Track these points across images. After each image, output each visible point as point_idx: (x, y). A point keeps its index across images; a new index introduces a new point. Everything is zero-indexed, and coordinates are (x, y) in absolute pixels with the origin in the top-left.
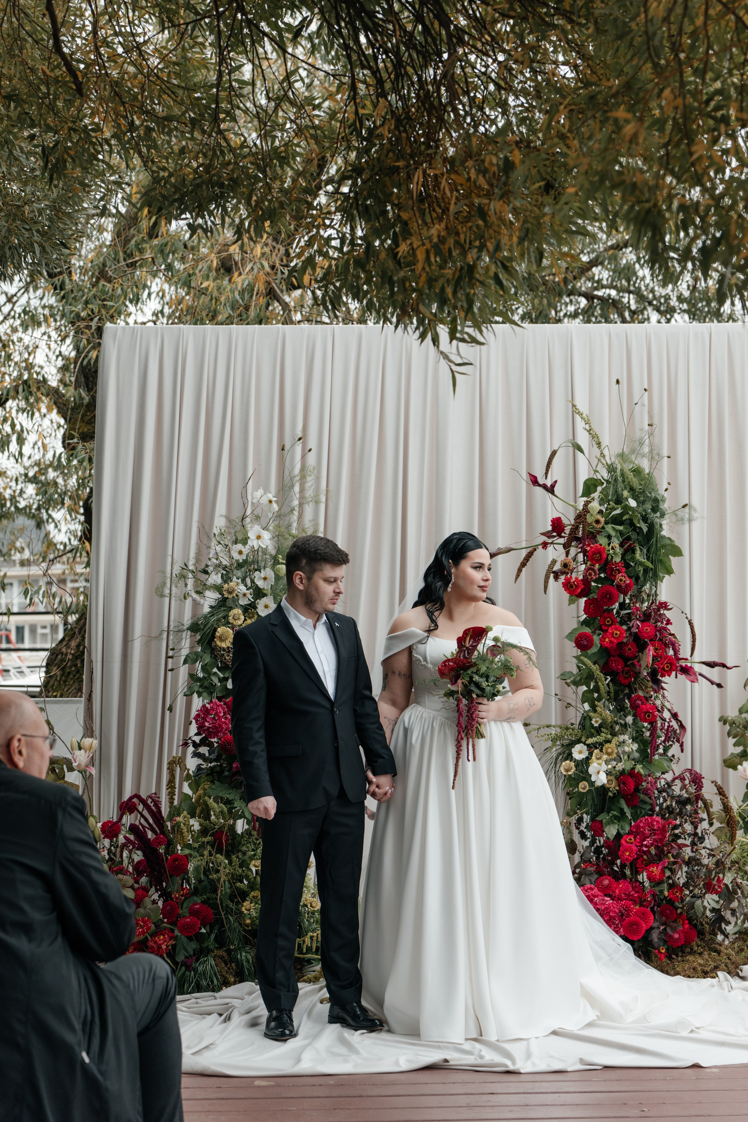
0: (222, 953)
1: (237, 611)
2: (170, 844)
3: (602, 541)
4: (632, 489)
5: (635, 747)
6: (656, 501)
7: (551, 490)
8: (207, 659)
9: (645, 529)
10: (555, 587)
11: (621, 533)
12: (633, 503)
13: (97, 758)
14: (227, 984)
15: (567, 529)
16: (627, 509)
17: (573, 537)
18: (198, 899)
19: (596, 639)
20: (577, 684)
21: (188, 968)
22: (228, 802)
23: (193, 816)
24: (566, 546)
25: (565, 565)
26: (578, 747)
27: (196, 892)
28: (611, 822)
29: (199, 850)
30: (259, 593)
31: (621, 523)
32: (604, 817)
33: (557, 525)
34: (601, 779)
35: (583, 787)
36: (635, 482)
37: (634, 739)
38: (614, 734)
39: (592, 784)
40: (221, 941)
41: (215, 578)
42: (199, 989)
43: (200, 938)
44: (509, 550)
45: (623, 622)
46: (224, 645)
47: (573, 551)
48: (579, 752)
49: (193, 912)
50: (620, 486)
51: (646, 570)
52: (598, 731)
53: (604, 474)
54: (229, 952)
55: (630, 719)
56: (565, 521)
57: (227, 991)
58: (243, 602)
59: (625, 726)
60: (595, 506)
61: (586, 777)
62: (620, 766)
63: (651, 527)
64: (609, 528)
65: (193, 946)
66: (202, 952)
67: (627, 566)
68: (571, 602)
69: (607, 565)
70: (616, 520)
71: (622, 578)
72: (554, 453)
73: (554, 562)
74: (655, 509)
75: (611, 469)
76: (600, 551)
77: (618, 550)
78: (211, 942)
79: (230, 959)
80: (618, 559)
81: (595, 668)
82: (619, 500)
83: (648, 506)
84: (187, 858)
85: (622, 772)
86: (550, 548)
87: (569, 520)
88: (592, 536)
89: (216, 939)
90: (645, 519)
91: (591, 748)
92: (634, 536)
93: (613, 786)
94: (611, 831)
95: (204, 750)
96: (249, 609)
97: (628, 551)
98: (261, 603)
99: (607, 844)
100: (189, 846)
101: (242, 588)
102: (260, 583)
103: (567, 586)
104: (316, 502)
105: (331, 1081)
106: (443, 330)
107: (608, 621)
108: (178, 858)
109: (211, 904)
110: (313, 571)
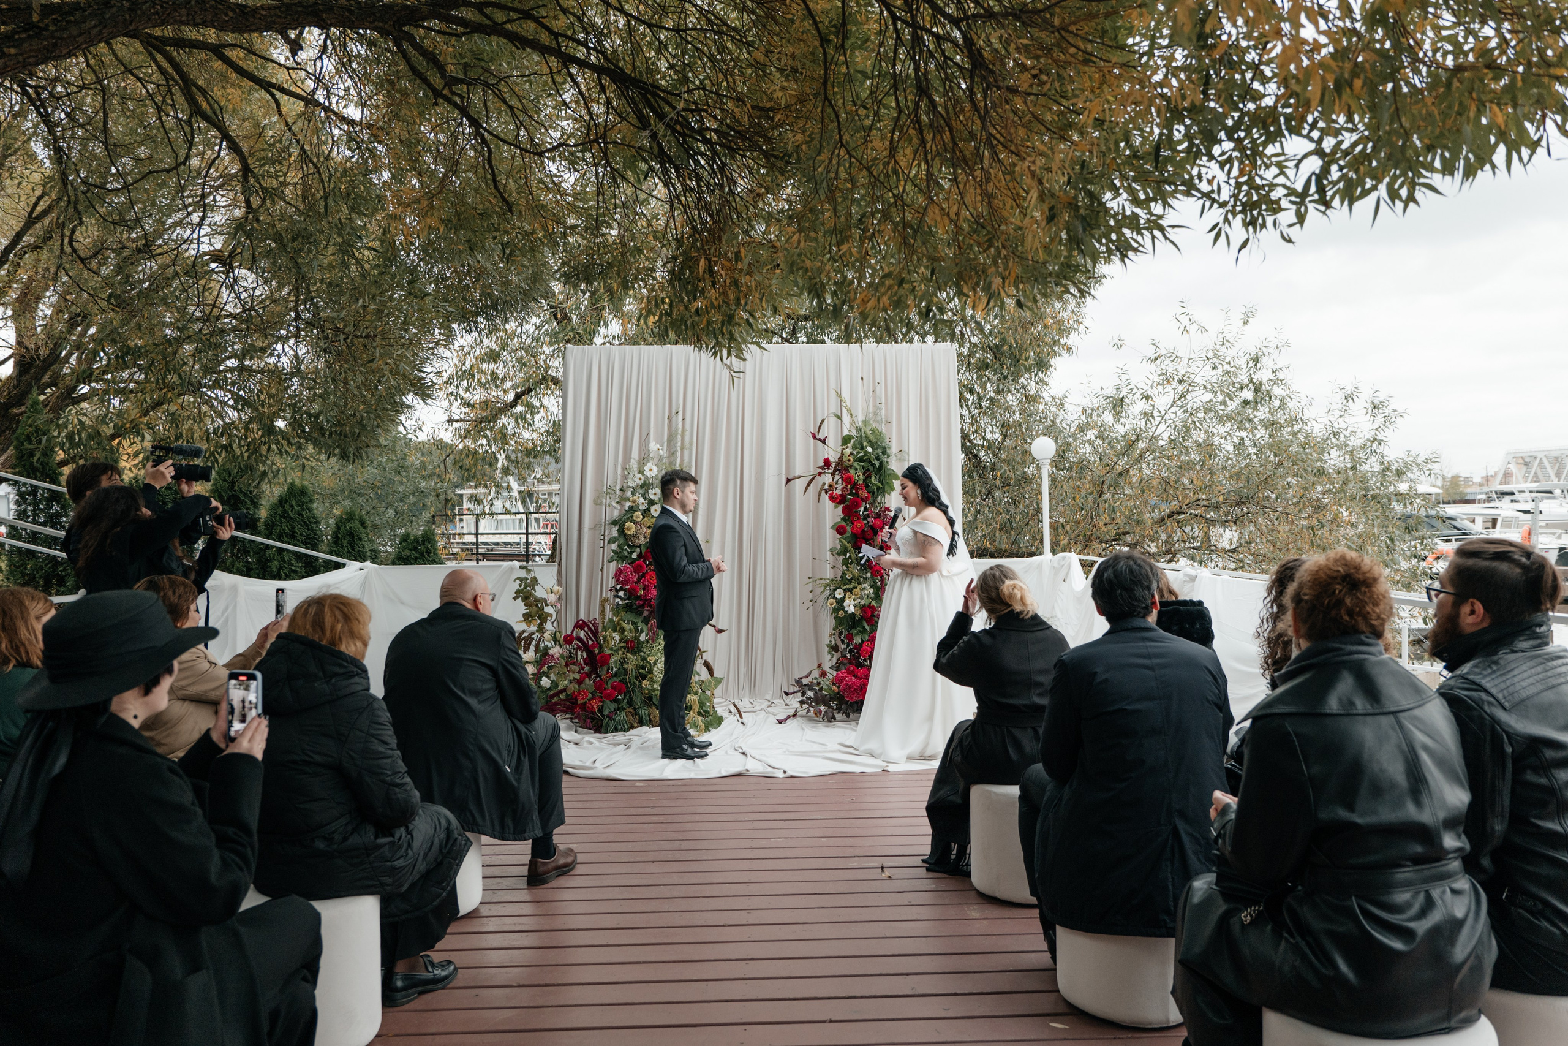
0: (631, 710)
1: (638, 513)
2: (601, 647)
3: (852, 471)
4: (870, 441)
5: (872, 591)
6: (885, 448)
7: (823, 442)
8: (622, 541)
9: (877, 464)
10: (825, 498)
11: (863, 467)
12: (870, 449)
13: (564, 596)
14: (632, 727)
15: (833, 465)
16: (866, 453)
17: (835, 470)
18: (617, 680)
19: (849, 529)
20: (838, 554)
21: (610, 718)
22: (634, 623)
23: (615, 631)
24: (833, 474)
25: (830, 486)
26: (838, 591)
27: (616, 675)
28: (857, 634)
29: (617, 651)
30: (652, 503)
31: (864, 461)
32: (854, 632)
33: (827, 463)
34: (851, 609)
35: (841, 614)
36: (872, 438)
37: (871, 587)
38: (859, 584)
39: (846, 612)
40: (630, 704)
41: (629, 494)
42: (616, 730)
43: (616, 701)
44: (800, 477)
45: (865, 519)
46: (630, 533)
47: (837, 477)
48: (839, 594)
49: (613, 687)
50: (864, 439)
51: (878, 488)
52: (850, 581)
53: (854, 433)
54: (635, 709)
55: (869, 575)
56: (832, 460)
57: (632, 732)
58: (642, 507)
59: (866, 579)
60: (848, 451)
61: (843, 608)
62: (863, 602)
63: (881, 464)
64: (856, 464)
65: (613, 706)
66: (620, 709)
67: (867, 486)
68: (836, 507)
69: (855, 485)
70: (861, 460)
71: (864, 493)
72: (823, 421)
73: (824, 484)
74: (884, 453)
75: (858, 430)
76: (850, 478)
77: (861, 477)
78: (624, 704)
79: (636, 713)
80: (861, 482)
81: (849, 546)
82: (862, 448)
83: (880, 451)
84: (610, 656)
85: (864, 606)
86: (823, 476)
87: (834, 459)
88: (847, 468)
89: (628, 702)
90: (878, 458)
91: (845, 590)
92: (871, 469)
93: (859, 613)
94: (857, 640)
95: (621, 594)
96: (646, 512)
97: (868, 477)
98: (653, 508)
99: (856, 647)
100: (611, 649)
101: (641, 500)
102: (652, 497)
103: (832, 498)
104: (691, 449)
105: (680, 783)
106: (725, 352)
107: (856, 518)
108: (605, 655)
109: (623, 682)
110: (685, 487)
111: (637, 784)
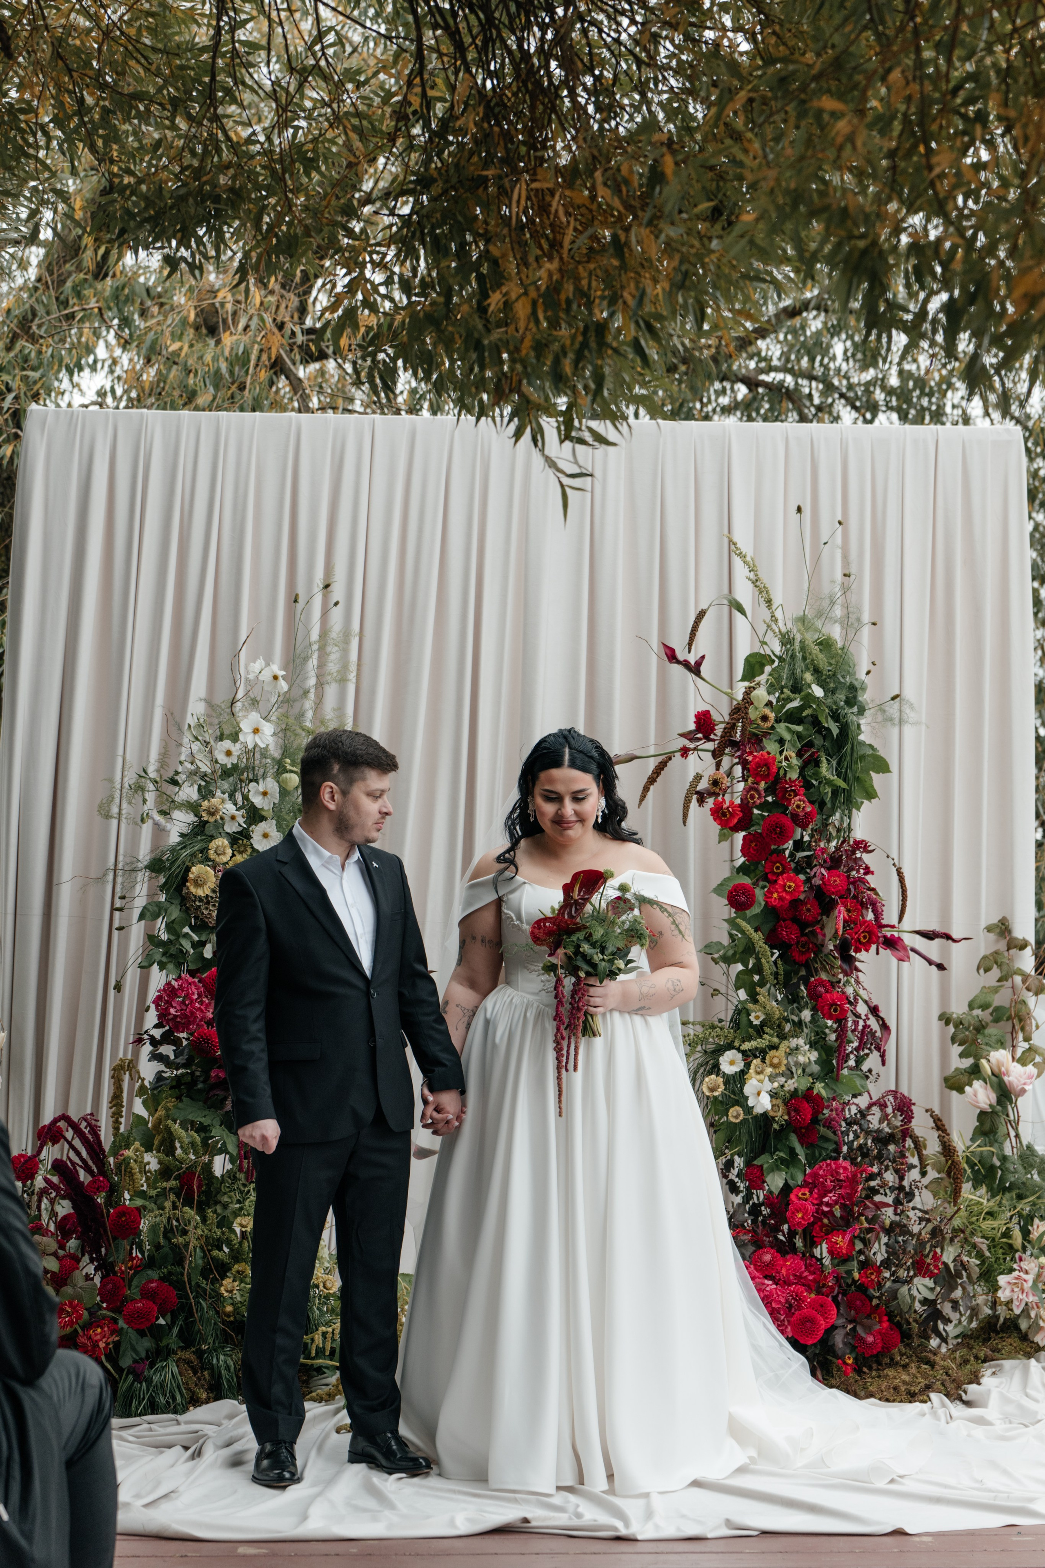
0: (188, 1355)
1: (222, 842)
2: (113, 1191)
3: (771, 747)
4: (817, 671)
5: (814, 1056)
6: (853, 688)
7: (695, 669)
8: (175, 913)
9: (835, 731)
10: (699, 814)
11: (799, 736)
12: (818, 692)
13: (4, 1059)
14: (196, 1402)
15: (719, 730)
16: (809, 699)
17: (727, 741)
18: (154, 1274)
19: (759, 894)
20: (728, 960)
21: (138, 1376)
22: (202, 1129)
23: (149, 1148)
24: (717, 754)
25: (715, 783)
26: (729, 1055)
27: (151, 1263)
28: (775, 1168)
29: (158, 1200)
30: (255, 815)
31: (800, 722)
32: (765, 1161)
33: (704, 723)
34: (763, 1103)
35: (735, 1114)
36: (822, 660)
37: (813, 1045)
38: (783, 1037)
39: (748, 1110)
40: (188, 1338)
41: (189, 792)
42: (153, 1408)
43: (157, 1333)
44: (631, 758)
45: (799, 870)
46: (200, 892)
47: (726, 761)
48: (730, 1063)
49: (146, 1293)
50: (799, 665)
51: (836, 792)
52: (759, 1031)
53: (776, 647)
54: (200, 1354)
55: (806, 1015)
56: (715, 716)
57: (196, 1413)
58: (231, 828)
59: (799, 1024)
60: (761, 695)
61: (740, 1100)
62: (791, 1085)
63: (845, 728)
64: (782, 729)
65: (145, 1344)
66: (159, 1354)
67: (808, 785)
68: (722, 838)
69: (777, 784)
70: (793, 717)
71: (799, 803)
72: (701, 615)
73: (698, 777)
74: (851, 701)
75: (786, 640)
76: (767, 763)
77: (795, 761)
78: (173, 1339)
79: (201, 1364)
80: (794, 775)
81: (758, 938)
82: (797, 688)
83: (841, 696)
84: (138, 1212)
85: (794, 1093)
86: (692, 757)
87: (721, 715)
88: (756, 740)
89: (180, 1335)
90: (836, 716)
91: (749, 1056)
92: (818, 741)
93: (781, 1115)
94: (775, 1182)
95: (167, 1050)
96: (240, 839)
97: (810, 763)
98: (257, 831)
99: (769, 1201)
100: (142, 1195)
101: (230, 808)
102: (257, 801)
103: (718, 813)
104: (343, 681)
105: (353, 1549)
106: (549, 425)
107: (777, 868)
108: (125, 1212)
109: (174, 1282)
110: (351, 781)
111: (242, 1550)
